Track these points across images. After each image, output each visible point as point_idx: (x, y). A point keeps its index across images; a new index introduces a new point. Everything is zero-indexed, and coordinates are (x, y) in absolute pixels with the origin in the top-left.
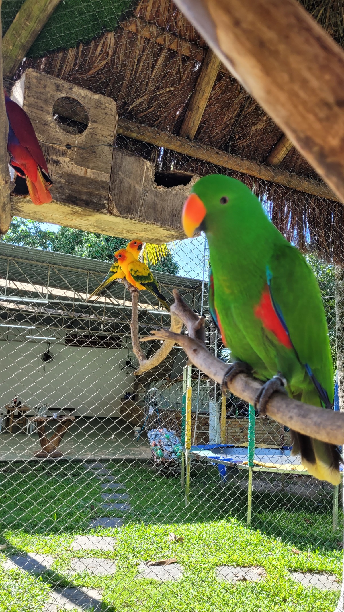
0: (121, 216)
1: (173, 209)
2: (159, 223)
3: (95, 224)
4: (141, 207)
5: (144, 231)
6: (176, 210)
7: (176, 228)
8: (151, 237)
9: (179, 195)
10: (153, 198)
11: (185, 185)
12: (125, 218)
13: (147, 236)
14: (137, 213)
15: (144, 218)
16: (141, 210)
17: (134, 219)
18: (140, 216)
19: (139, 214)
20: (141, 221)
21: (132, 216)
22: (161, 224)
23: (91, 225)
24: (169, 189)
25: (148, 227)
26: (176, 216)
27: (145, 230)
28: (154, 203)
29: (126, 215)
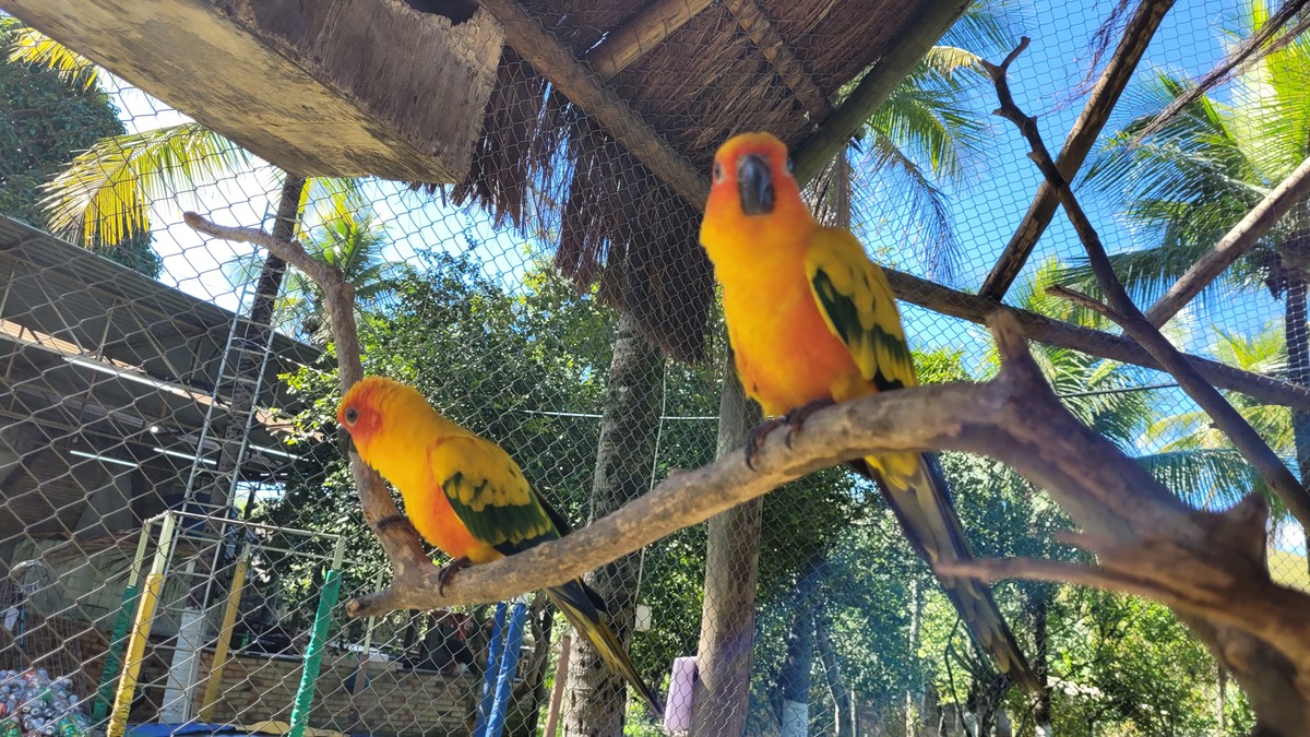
0: (259, 32)
1: (412, 78)
2: (366, 104)
3: (135, 35)
4: (327, 33)
5: (297, 116)
6: (420, 84)
7: (409, 136)
8: (295, 141)
9: (435, 44)
10: (368, 19)
11: (455, 23)
12: (269, 45)
13: (289, 138)
14: (312, 44)
15: (327, 70)
16: (324, 43)
17: (297, 59)
18: (317, 60)
19: (316, 51)
20: (317, 77)
21: (295, 48)
22: (373, 107)
23: (113, 32)
24: (416, 15)
25: (324, 106)
26: (415, 101)
27: (301, 112)
28: (367, 38)
29: (277, 38)
